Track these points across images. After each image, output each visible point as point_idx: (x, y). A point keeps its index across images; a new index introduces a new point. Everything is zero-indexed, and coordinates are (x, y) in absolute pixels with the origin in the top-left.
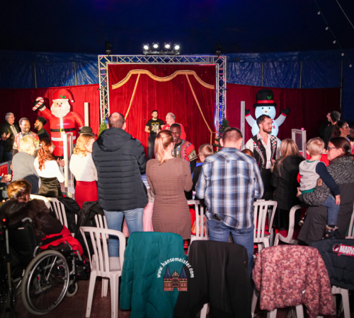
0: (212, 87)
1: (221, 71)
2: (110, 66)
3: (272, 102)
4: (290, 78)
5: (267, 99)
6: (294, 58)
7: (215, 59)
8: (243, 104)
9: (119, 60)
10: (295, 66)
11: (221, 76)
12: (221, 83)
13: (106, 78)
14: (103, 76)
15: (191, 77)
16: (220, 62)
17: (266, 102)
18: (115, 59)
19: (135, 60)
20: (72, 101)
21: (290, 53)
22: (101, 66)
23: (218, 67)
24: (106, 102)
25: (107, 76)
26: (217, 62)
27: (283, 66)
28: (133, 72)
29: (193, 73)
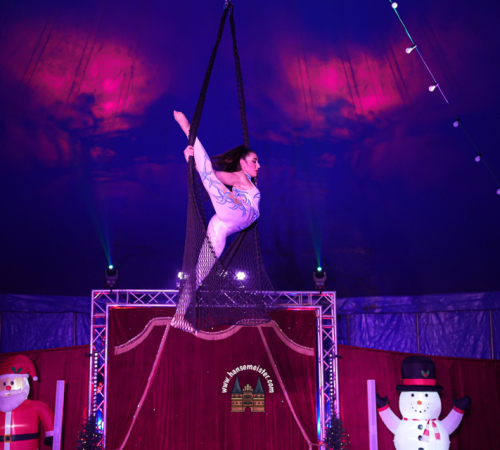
0: (310, 352)
1: (326, 322)
2: (112, 310)
3: (431, 382)
4: (471, 342)
5: (422, 377)
6: (477, 304)
7: (315, 297)
8: (371, 384)
9: (132, 300)
10: (479, 320)
11: (328, 330)
12: (327, 344)
13: (104, 334)
14: (100, 329)
15: (269, 332)
16: (324, 303)
17: (419, 382)
18: (123, 298)
19: (162, 298)
20: (35, 379)
21: (468, 295)
22: (97, 310)
23: (320, 313)
24: (100, 379)
25: (107, 329)
26: (319, 304)
27: (456, 318)
28: (156, 322)
29: (273, 324)
